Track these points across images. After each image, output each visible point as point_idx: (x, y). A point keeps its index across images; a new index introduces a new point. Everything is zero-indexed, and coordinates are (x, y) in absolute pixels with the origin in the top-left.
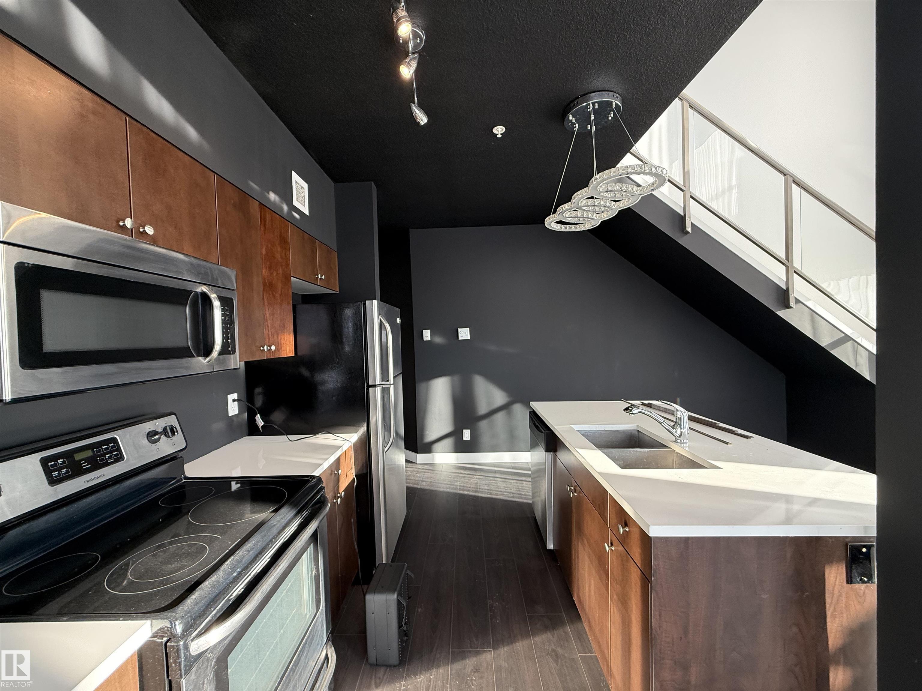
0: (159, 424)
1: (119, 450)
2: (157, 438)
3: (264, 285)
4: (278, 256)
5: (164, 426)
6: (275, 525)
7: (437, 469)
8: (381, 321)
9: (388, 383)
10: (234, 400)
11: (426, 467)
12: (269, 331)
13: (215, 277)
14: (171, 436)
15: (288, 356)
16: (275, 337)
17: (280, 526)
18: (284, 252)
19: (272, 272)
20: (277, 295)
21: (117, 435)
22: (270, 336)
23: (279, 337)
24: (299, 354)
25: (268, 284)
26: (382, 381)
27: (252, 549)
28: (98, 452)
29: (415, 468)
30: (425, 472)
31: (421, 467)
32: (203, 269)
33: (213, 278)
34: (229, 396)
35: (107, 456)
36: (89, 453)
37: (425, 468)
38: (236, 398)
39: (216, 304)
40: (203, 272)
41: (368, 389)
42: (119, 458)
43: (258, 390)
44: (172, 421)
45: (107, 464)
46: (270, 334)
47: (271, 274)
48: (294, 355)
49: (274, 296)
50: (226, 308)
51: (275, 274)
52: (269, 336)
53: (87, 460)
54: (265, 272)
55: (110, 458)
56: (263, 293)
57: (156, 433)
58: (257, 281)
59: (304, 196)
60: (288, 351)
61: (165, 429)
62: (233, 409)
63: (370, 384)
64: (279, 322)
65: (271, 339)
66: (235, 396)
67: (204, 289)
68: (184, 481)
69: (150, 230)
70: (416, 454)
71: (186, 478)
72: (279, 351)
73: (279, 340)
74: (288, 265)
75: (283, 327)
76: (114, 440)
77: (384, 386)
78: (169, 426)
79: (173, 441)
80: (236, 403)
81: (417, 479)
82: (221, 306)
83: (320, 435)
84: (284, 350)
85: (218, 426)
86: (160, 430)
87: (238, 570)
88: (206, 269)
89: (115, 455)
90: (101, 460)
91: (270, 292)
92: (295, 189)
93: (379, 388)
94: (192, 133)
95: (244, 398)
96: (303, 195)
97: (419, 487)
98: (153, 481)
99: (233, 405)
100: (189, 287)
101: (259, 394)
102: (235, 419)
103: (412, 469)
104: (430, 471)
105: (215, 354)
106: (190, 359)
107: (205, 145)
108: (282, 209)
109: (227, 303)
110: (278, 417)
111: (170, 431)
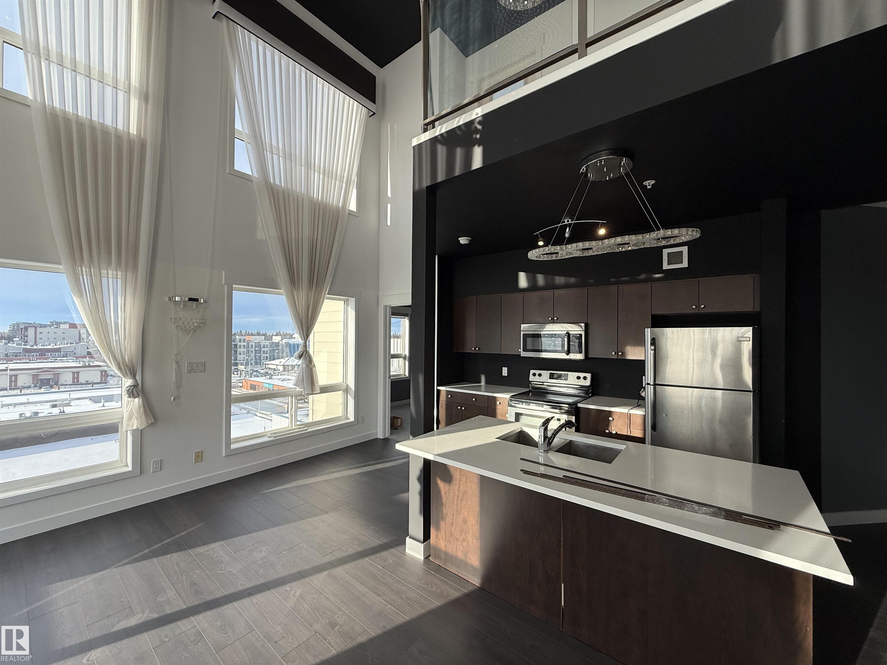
18: (642, 303)
19: (627, 316)
42: (566, 379)
49: (629, 328)
54: (621, 317)
56: (618, 328)
57: (579, 377)
59: (682, 256)
64: (633, 341)
69: (555, 319)
74: (646, 309)
75: (637, 344)
76: (567, 374)
78: (585, 376)
79: (585, 381)
86: (582, 376)
91: (625, 326)
92: (667, 258)
96: (679, 257)
111: (585, 378)
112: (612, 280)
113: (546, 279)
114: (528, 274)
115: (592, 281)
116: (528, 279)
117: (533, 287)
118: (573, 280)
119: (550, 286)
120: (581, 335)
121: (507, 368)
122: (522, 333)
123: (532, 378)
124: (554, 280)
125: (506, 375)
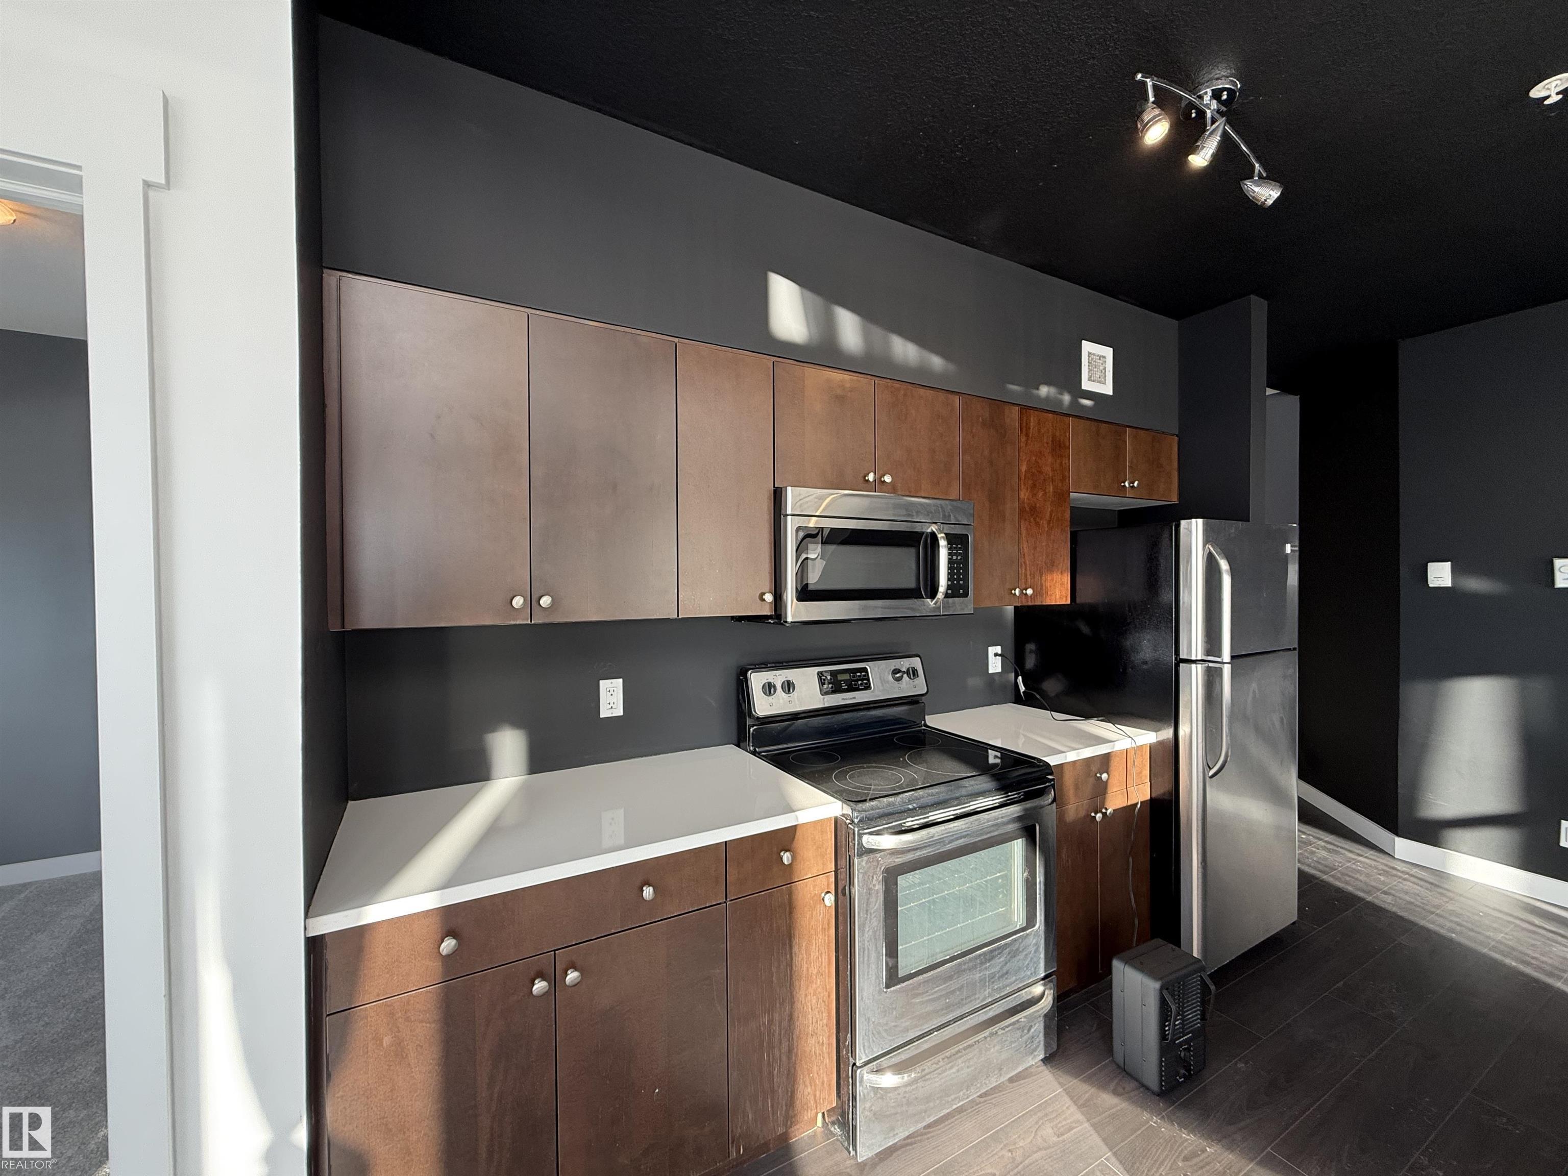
0: (904, 664)
1: (868, 680)
2: (900, 677)
3: (1022, 511)
4: (1047, 469)
5: (908, 666)
6: (966, 787)
7: (1446, 886)
8: (1210, 554)
9: (1219, 660)
10: (996, 655)
11: (1414, 871)
12: (1026, 570)
13: (947, 514)
14: (912, 677)
15: (1058, 603)
16: (1037, 577)
17: (970, 790)
18: (1058, 461)
19: (1035, 492)
20: (1044, 523)
21: (867, 665)
22: (1028, 576)
23: (1043, 578)
24: (1078, 601)
25: (1028, 509)
26: (1208, 655)
27: (933, 795)
28: (854, 677)
29: (1382, 864)
30: (1405, 879)
31: (1400, 866)
32: (934, 508)
33: (944, 516)
34: (990, 649)
35: (860, 682)
36: (846, 677)
37: (1412, 873)
38: (999, 652)
39: (943, 543)
40: (933, 511)
41: (1177, 666)
42: (868, 687)
43: (1031, 647)
44: (916, 663)
45: (858, 690)
46: (1028, 573)
47: (1034, 495)
48: (1069, 602)
49: (1037, 524)
50: (959, 546)
51: (1040, 494)
52: (1026, 576)
53: (845, 681)
54: (1024, 494)
55: (861, 684)
56: (1019, 522)
57: (899, 671)
58: (1011, 507)
59: (1105, 369)
60: (1058, 597)
61: (908, 670)
62: (995, 665)
63: (1181, 657)
64: (1044, 557)
65: (1029, 580)
66: (998, 649)
67: (934, 528)
68: (923, 728)
69: (888, 479)
70: (1393, 836)
71: (926, 725)
72: (1042, 597)
73: (1043, 582)
74: (1064, 478)
75: (1051, 566)
76: (865, 670)
77: (1211, 665)
78: (912, 668)
79: (915, 684)
80: (999, 658)
81: (1373, 884)
82: (948, 544)
83: (1093, 721)
84: (1051, 595)
85: (975, 682)
86: (904, 669)
87: (915, 805)
88: (937, 506)
89: (866, 684)
90: (855, 685)
91: (1032, 519)
92: (1087, 364)
93: (1199, 666)
94: (937, 362)
95: (1011, 655)
96: (1101, 368)
97: (1369, 899)
98: (892, 718)
99: (996, 660)
100: (918, 528)
101: (1031, 651)
102: (997, 678)
103: (1373, 863)
104: (1422, 883)
105: (940, 595)
106: (915, 600)
107: (951, 367)
108: (1061, 402)
109: (957, 541)
110: (1052, 686)
111: (913, 673)
113: (866, 335)
114: (808, 294)
117: (822, 349)
121: (621, 680)
122: (791, 525)
123: (763, 706)
124: (887, 344)
125: (619, 712)
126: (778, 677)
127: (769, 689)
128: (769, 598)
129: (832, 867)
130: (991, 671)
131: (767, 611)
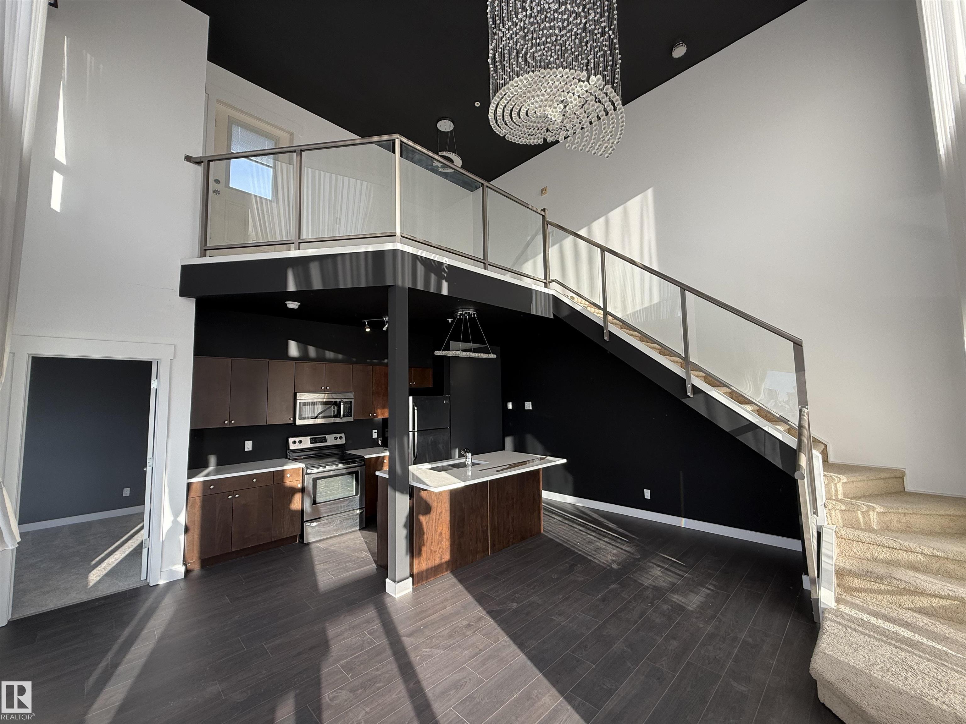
0: (338, 435)
1: (326, 440)
2: (337, 439)
3: (373, 393)
10: (375, 432)
12: (374, 409)
16: (378, 410)
19: (378, 388)
20: (381, 396)
23: (381, 410)
25: (375, 392)
28: (321, 439)
33: (344, 396)
34: (373, 431)
39: (342, 404)
40: (340, 396)
42: (326, 442)
44: (343, 435)
49: (379, 396)
51: (380, 388)
53: (319, 440)
54: (374, 388)
55: (324, 441)
56: (372, 396)
57: (336, 437)
58: (369, 392)
60: (386, 415)
65: (375, 411)
66: (376, 431)
67: (340, 400)
69: (328, 388)
75: (384, 407)
76: (326, 437)
78: (341, 436)
79: (342, 441)
80: (376, 434)
82: (345, 404)
86: (338, 437)
90: (322, 441)
91: (377, 395)
95: (380, 433)
100: (335, 400)
105: (342, 417)
106: (335, 418)
109: (348, 403)
111: (341, 438)
112: (368, 361)
113: (317, 352)
114: (300, 344)
115: (354, 359)
116: (299, 348)
117: (304, 358)
118: (340, 356)
119: (320, 359)
120: (351, 402)
121: (251, 441)
122: (298, 402)
123: (292, 447)
124: (324, 354)
125: (251, 449)
126: (297, 439)
127: (294, 442)
128: (292, 419)
129: (301, 479)
130: (373, 437)
131: (291, 422)
